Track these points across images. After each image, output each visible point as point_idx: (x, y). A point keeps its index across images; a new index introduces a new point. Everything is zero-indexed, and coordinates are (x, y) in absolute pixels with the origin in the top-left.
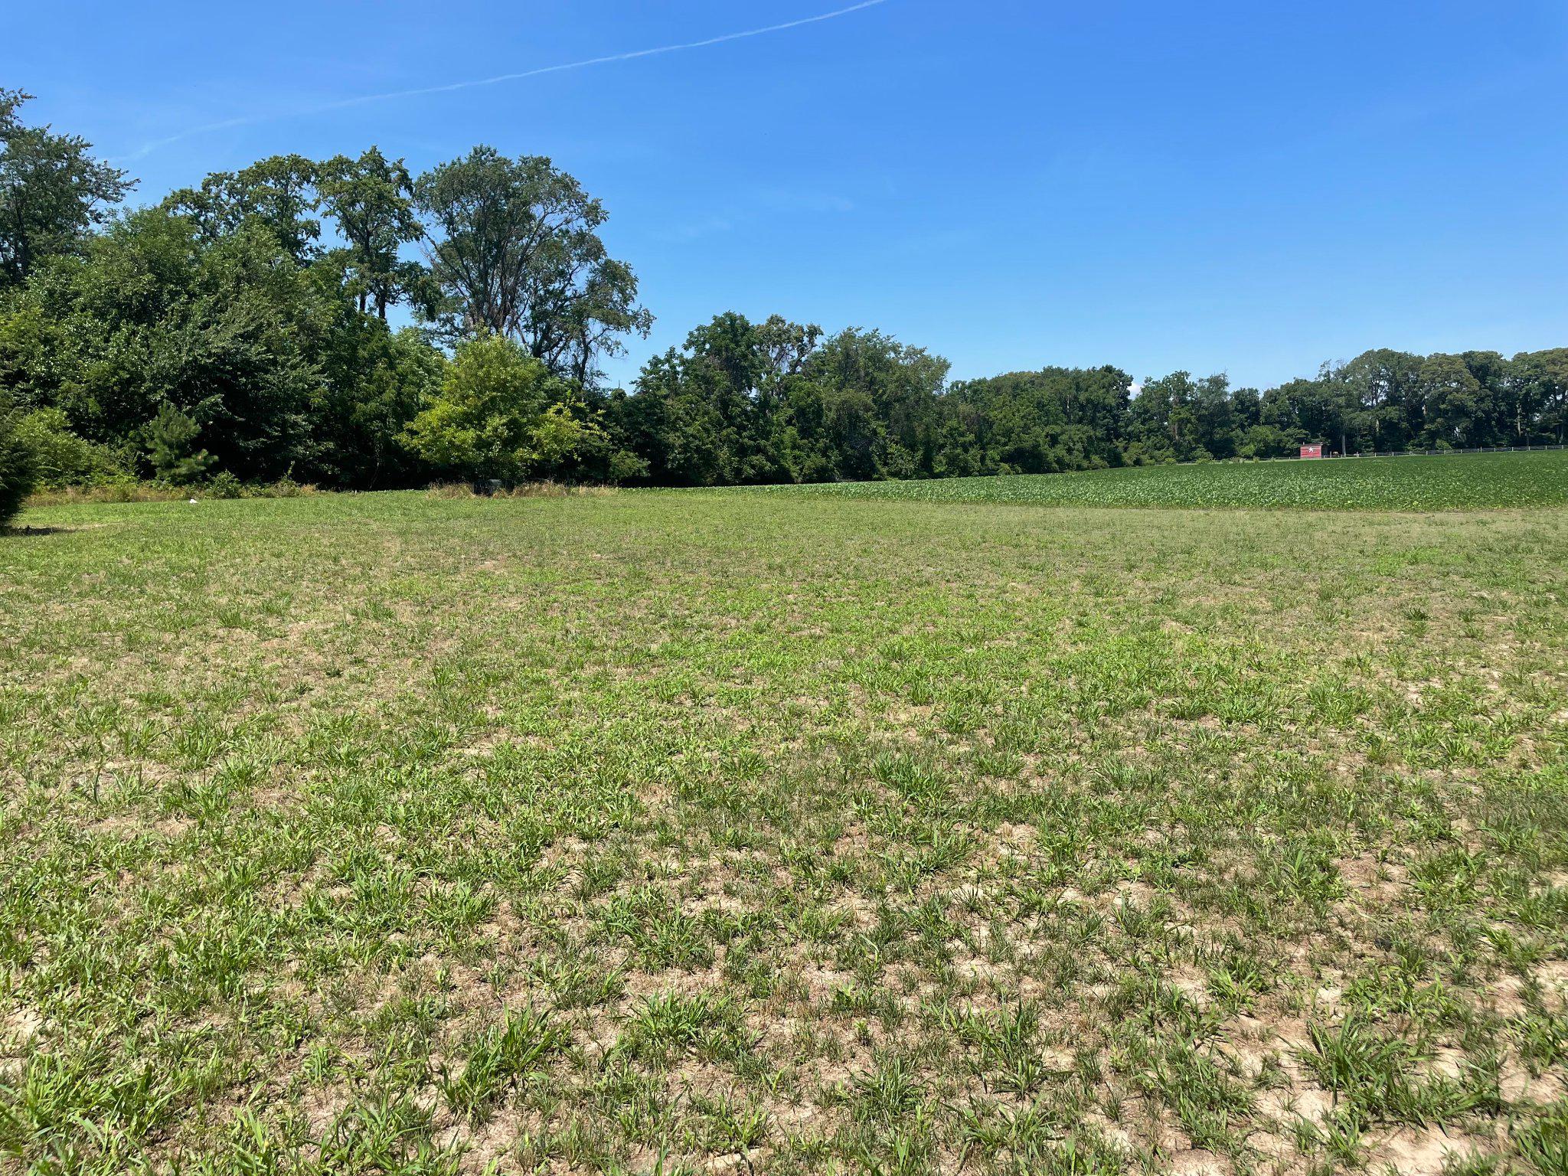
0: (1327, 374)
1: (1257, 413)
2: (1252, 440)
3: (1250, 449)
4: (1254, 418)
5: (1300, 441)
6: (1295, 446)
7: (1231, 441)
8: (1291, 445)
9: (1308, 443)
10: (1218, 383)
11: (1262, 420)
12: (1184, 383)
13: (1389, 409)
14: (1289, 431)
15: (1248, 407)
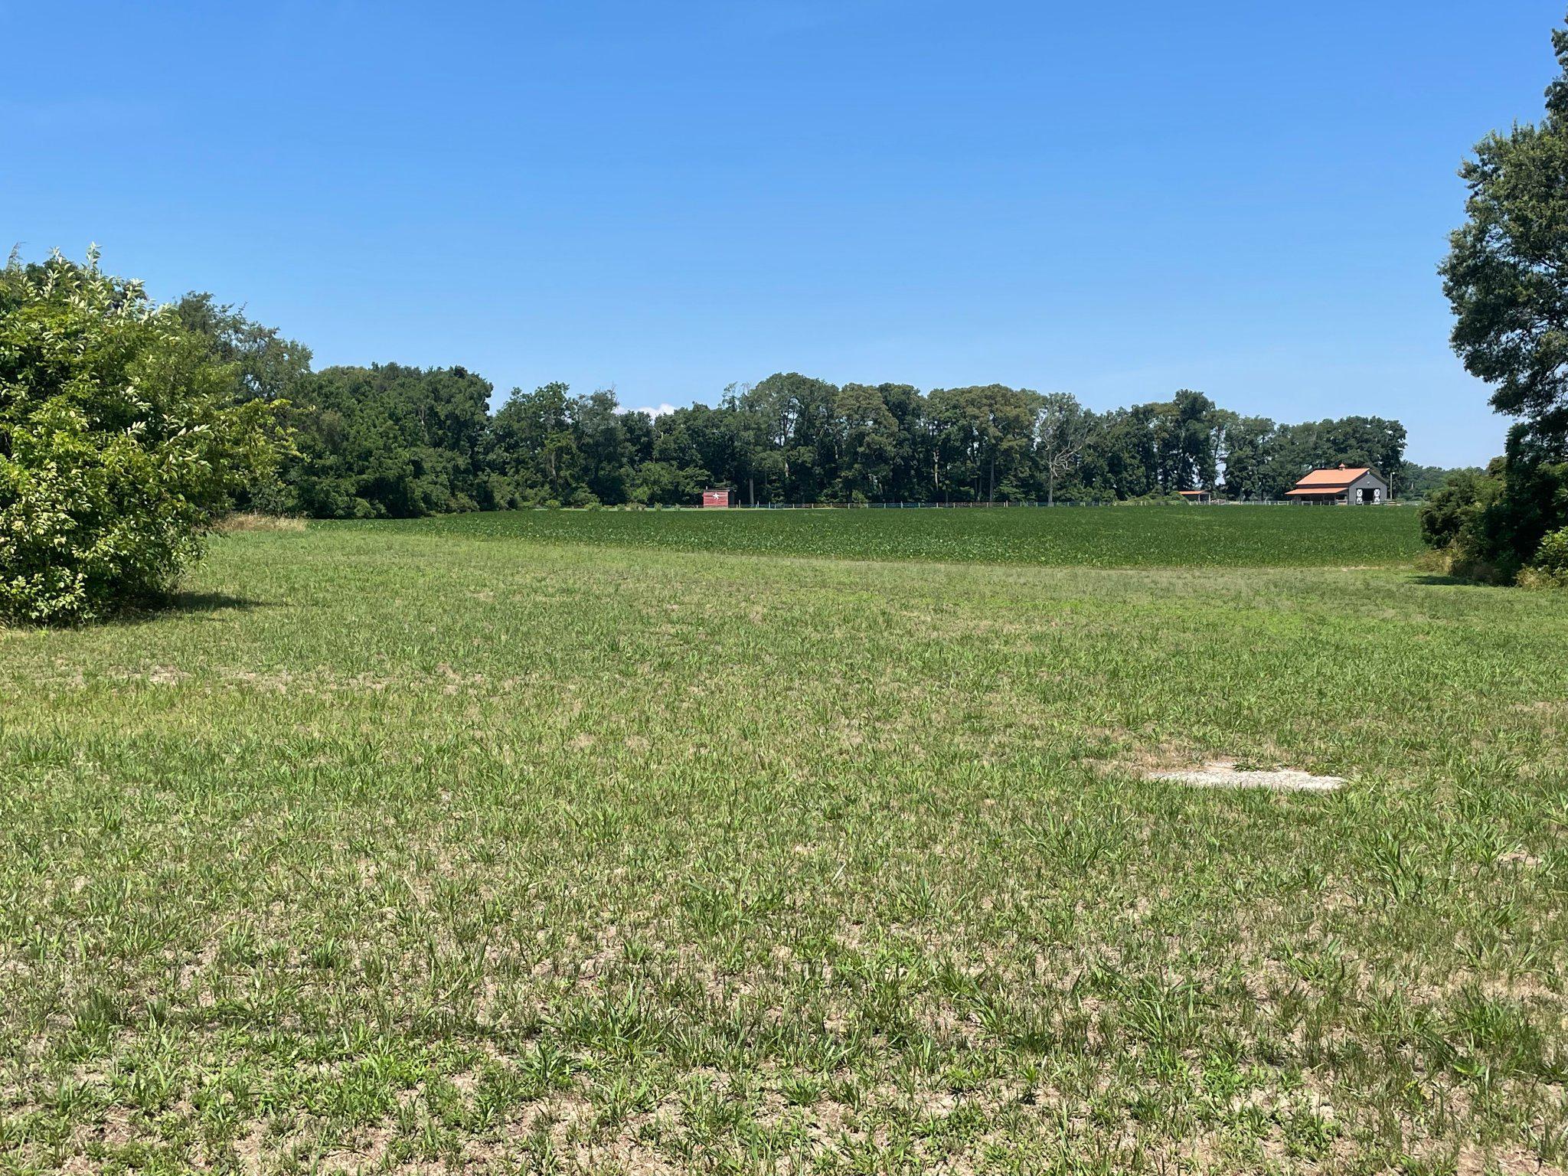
0: (732, 401)
1: (649, 446)
2: (645, 482)
3: (643, 492)
4: (646, 452)
5: (702, 485)
6: (697, 491)
7: (620, 481)
8: (691, 489)
9: (712, 487)
10: (604, 402)
11: (656, 454)
12: (561, 399)
13: (802, 449)
14: (689, 471)
15: (639, 438)
